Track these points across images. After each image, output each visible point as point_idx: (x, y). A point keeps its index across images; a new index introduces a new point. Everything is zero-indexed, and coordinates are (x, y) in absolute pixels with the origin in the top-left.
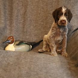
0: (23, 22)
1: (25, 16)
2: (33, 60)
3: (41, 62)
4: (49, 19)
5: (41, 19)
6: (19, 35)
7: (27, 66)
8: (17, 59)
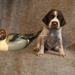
0: (26, 10)
1: (30, 2)
2: (38, 62)
3: (49, 65)
4: (61, 6)
5: (50, 6)
6: (20, 28)
7: (30, 70)
8: (15, 60)
